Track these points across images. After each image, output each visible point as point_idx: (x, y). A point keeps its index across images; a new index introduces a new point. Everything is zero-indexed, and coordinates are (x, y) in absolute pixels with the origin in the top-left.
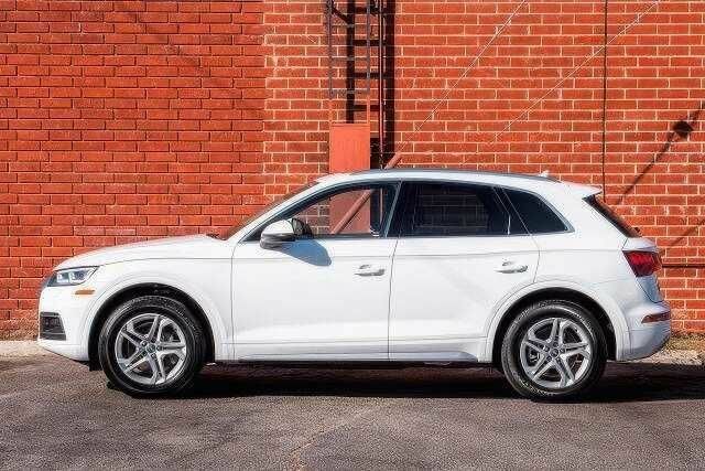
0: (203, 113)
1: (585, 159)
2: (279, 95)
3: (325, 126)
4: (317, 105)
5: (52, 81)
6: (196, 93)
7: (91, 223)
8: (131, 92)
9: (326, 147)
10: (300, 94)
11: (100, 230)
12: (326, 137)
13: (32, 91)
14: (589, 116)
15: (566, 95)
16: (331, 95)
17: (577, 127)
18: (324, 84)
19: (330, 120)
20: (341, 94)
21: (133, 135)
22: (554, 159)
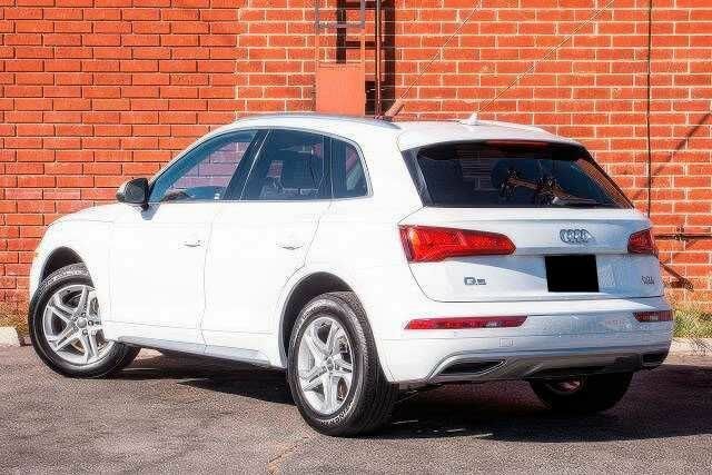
0: (162, 52)
1: (626, 106)
2: (255, 29)
3: (309, 67)
4: (299, 41)
6: (153, 27)
7: (27, 185)
8: (75, 26)
9: (312, 93)
10: (281, 28)
11: (37, 193)
12: (312, 80)
14: (630, 54)
15: (602, 29)
16: (319, 28)
17: (617, 68)
18: (310, 15)
19: (315, 60)
20: (330, 28)
21: (77, 77)
22: (589, 107)
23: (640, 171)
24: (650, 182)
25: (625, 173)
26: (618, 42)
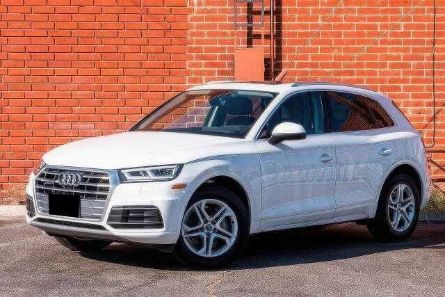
0: (143, 40)
1: (421, 73)
3: (231, 50)
4: (224, 34)
5: (33, 16)
6: (137, 26)
7: (62, 120)
8: (90, 25)
9: (232, 65)
10: (214, 26)
11: (68, 125)
12: (232, 57)
13: (18, 24)
14: (422, 42)
15: (406, 27)
16: (237, 27)
17: (415, 50)
18: (231, 19)
19: (235, 45)
20: (243, 26)
21: (92, 56)
22: (398, 74)
23: (429, 112)
24: (434, 118)
25: (420, 113)
26: (415, 34)
